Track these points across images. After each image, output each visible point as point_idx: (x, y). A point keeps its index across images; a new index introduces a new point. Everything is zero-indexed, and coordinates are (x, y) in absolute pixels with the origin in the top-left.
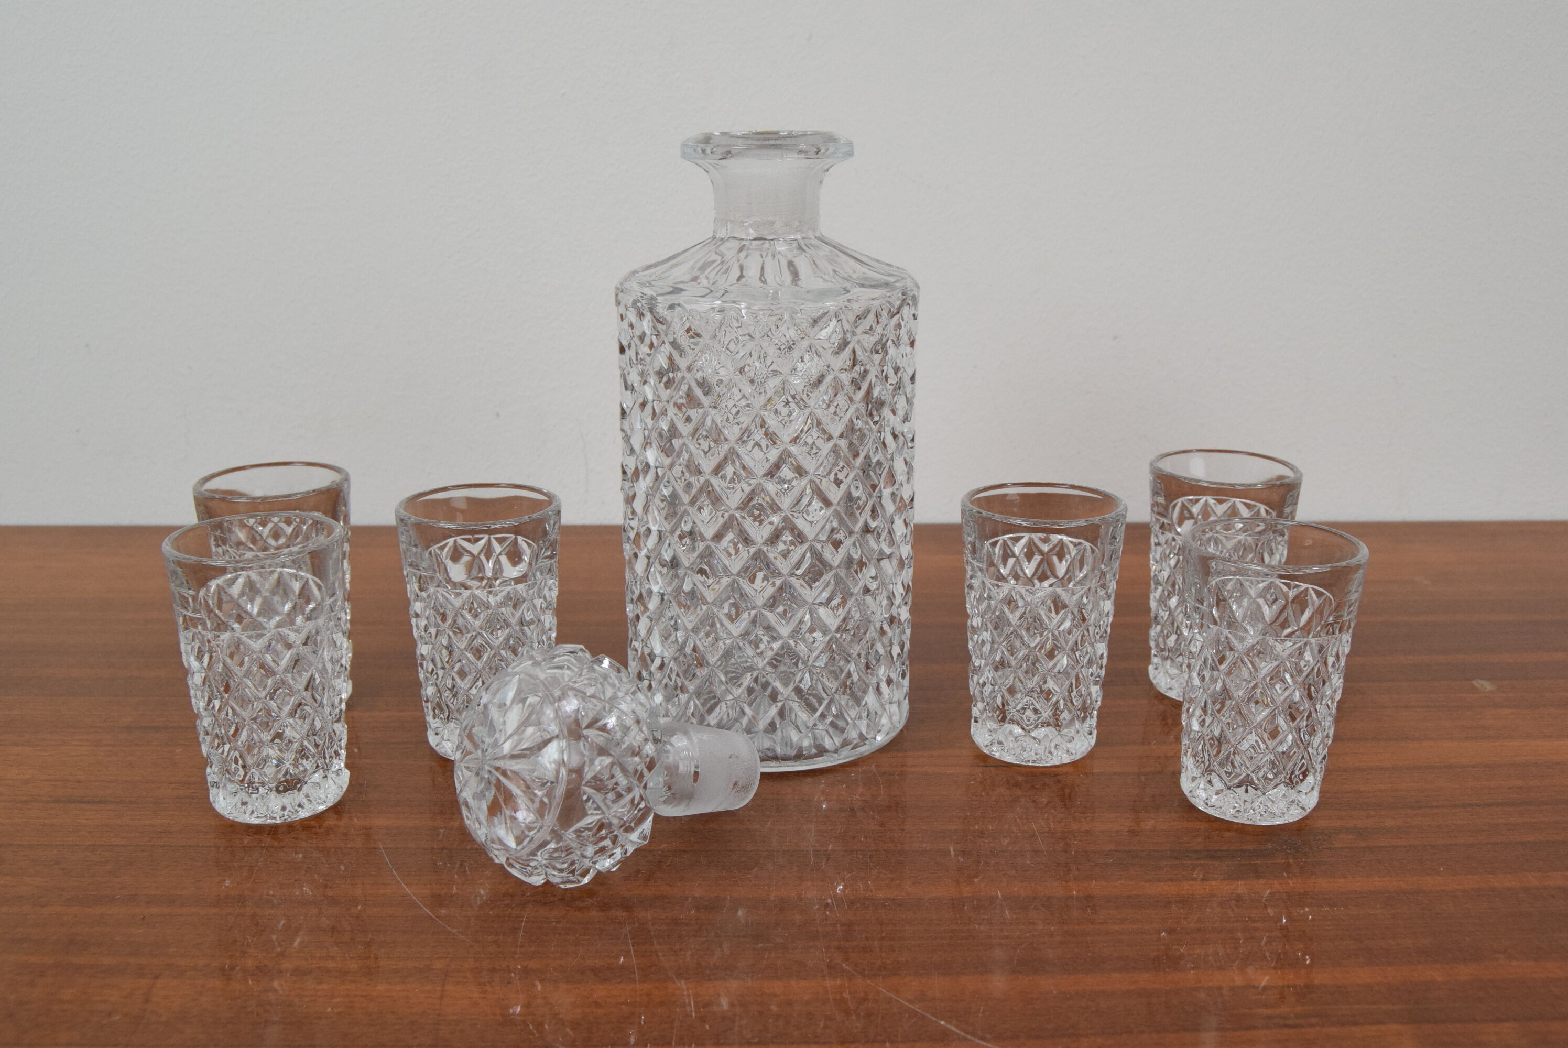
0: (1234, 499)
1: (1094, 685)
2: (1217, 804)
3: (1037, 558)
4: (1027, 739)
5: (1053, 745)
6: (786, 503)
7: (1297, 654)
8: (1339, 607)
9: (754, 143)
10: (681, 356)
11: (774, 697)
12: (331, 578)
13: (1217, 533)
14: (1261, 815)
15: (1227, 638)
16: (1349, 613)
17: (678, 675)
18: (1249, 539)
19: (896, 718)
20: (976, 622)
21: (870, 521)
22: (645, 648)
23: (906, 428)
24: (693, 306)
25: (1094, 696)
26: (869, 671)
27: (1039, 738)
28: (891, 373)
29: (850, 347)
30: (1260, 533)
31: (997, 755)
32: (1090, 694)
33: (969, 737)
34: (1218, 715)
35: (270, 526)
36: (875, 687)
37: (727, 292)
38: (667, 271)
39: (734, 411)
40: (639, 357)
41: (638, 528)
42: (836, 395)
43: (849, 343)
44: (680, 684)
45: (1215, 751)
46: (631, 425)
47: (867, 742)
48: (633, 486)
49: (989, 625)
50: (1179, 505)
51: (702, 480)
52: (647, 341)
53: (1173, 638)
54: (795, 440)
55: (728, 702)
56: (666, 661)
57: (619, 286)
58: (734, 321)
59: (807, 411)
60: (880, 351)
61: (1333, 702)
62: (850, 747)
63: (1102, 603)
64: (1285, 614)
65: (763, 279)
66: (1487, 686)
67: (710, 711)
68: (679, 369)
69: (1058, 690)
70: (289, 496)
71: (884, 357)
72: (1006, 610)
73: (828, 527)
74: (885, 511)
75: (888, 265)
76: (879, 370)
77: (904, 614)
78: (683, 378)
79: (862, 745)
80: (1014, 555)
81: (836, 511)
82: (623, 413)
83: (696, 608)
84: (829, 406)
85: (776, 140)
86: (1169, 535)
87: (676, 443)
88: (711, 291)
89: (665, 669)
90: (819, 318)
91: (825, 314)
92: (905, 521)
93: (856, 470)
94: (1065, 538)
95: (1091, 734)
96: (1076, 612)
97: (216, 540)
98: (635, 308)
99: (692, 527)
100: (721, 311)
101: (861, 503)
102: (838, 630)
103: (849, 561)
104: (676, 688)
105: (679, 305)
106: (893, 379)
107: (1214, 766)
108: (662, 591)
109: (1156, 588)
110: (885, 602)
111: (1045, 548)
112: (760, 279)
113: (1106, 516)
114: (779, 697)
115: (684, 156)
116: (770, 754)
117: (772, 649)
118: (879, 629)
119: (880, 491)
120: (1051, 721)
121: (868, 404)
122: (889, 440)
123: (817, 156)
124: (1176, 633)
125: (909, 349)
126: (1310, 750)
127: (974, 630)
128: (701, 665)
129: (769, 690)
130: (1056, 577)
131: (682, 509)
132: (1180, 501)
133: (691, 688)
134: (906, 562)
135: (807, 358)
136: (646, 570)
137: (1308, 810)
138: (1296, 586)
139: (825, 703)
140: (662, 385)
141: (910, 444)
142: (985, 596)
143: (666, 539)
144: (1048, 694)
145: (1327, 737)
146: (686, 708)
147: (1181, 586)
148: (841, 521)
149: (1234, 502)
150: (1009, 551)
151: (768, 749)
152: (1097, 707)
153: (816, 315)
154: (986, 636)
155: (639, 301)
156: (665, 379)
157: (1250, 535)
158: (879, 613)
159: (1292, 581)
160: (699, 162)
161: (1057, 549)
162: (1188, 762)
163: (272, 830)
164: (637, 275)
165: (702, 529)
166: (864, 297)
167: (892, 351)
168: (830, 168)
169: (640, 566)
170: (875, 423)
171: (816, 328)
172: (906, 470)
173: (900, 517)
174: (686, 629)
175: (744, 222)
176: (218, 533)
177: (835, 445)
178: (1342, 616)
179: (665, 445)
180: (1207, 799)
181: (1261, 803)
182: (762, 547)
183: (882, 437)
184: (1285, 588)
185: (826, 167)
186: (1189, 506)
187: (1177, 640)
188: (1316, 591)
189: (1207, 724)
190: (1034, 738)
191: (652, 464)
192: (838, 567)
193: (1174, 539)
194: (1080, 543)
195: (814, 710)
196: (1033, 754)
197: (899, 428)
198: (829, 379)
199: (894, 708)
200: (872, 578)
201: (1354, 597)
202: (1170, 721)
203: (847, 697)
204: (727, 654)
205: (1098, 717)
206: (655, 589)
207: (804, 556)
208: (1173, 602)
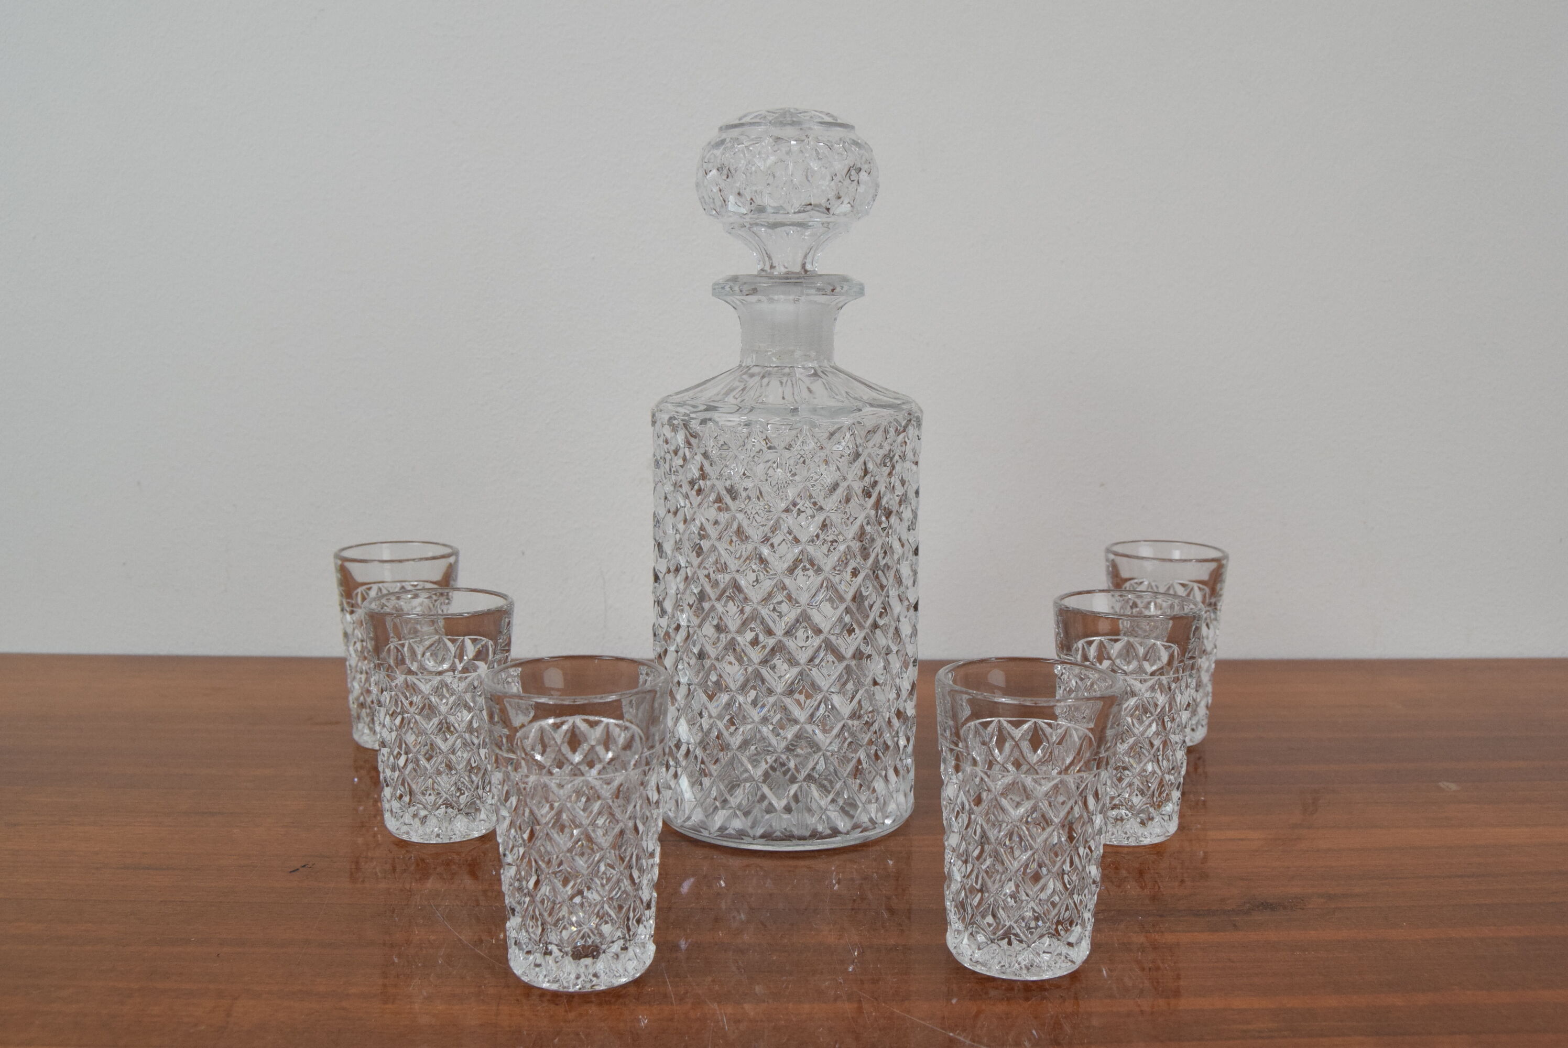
9: (778, 281)
21: (878, 619)
28: (898, 484)
52: (681, 453)
57: (654, 408)
62: (860, 830)
66: (1453, 787)
75: (895, 392)
78: (713, 486)
85: (798, 278)
88: (740, 408)
91: (839, 429)
98: (670, 426)
106: (899, 491)
115: (715, 294)
118: (887, 720)
119: (888, 592)
123: (833, 294)
153: (832, 429)
155: (675, 419)
156: (696, 487)
160: (728, 299)
164: (671, 398)
168: (843, 306)
175: (767, 352)
182: (782, 639)
185: (840, 305)
206: (684, 680)
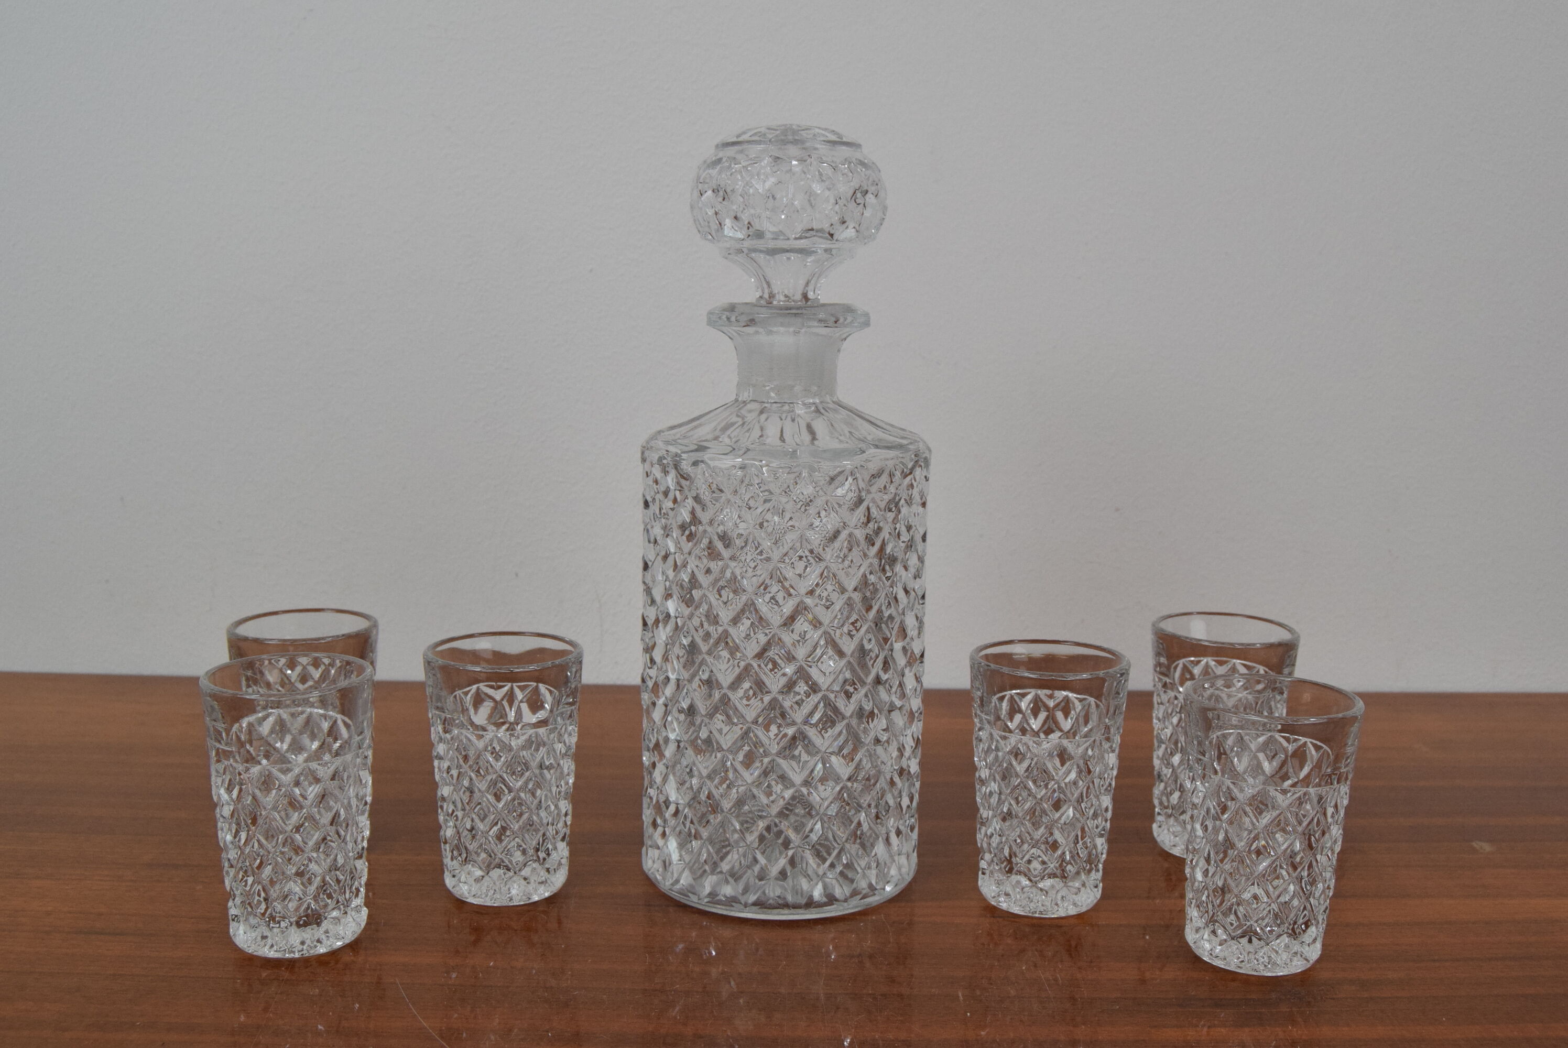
0: (1235, 661)
1: (1100, 837)
2: (1221, 955)
3: (1043, 715)
4: (1034, 890)
5: (1059, 897)
6: (801, 653)
7: (1297, 805)
8: (1337, 759)
9: (778, 311)
10: (703, 509)
11: (787, 844)
12: (360, 720)
13: (1217, 689)
14: (1265, 966)
15: (1228, 788)
16: (1346, 766)
17: (692, 822)
18: (1250, 697)
19: (904, 870)
20: (984, 773)
21: (881, 673)
22: (660, 795)
23: (916, 585)
24: (717, 463)
25: (1099, 848)
26: (879, 821)
27: (1046, 888)
29: (865, 504)
30: (1259, 692)
31: (1004, 906)
32: (1095, 847)
33: (976, 889)
34: (1221, 865)
35: (299, 669)
36: (885, 838)
37: (748, 450)
38: (692, 429)
39: (752, 565)
40: (662, 512)
41: (657, 677)
42: (850, 550)
43: (864, 500)
44: (693, 831)
45: (1218, 901)
46: (653, 576)
47: (876, 892)
48: (654, 636)
49: (997, 777)
50: (1181, 666)
51: (720, 629)
52: (671, 496)
53: (1176, 795)
54: (811, 593)
55: (740, 849)
56: (681, 808)
57: (644, 445)
58: (755, 477)
59: (823, 565)
60: (893, 509)
61: (1333, 853)
62: (859, 897)
63: (1106, 755)
64: (1284, 769)
65: (782, 439)
66: (1487, 847)
67: (722, 859)
68: (700, 523)
69: (1064, 842)
70: (319, 639)
71: (897, 516)
72: (1014, 763)
73: (841, 678)
74: (896, 665)
75: (901, 429)
76: (892, 527)
77: (914, 767)
78: (705, 531)
79: (872, 896)
80: (1020, 711)
81: (849, 662)
82: (646, 567)
83: (711, 755)
84: (843, 561)
85: (798, 308)
86: (1171, 694)
87: (696, 594)
88: (734, 449)
89: (680, 815)
90: (835, 476)
92: (915, 675)
93: (869, 623)
94: (1070, 695)
95: (1096, 887)
96: (1081, 762)
97: (248, 679)
98: (660, 465)
99: (710, 677)
100: (743, 467)
101: (873, 655)
102: (849, 779)
103: (860, 713)
104: (690, 834)
105: (702, 461)
106: (905, 537)
107: (1218, 916)
108: (679, 739)
109: (1159, 747)
110: (895, 754)
111: (1051, 704)
112: (780, 439)
113: (1110, 670)
114: (792, 845)
115: (711, 323)
116: (781, 902)
117: (783, 797)
118: (889, 780)
119: (892, 644)
120: (1059, 872)
121: (881, 559)
122: (901, 595)
123: (836, 325)
124: (1180, 790)
125: (921, 509)
126: (1312, 900)
127: (983, 782)
128: (714, 811)
129: (783, 837)
130: (1061, 730)
131: (700, 658)
132: (1181, 662)
133: (705, 834)
134: (916, 715)
135: (823, 514)
136: (664, 717)
137: (1311, 962)
138: (1296, 740)
139: (835, 853)
140: (684, 538)
141: (921, 602)
142: (993, 747)
143: (684, 687)
144: (1055, 846)
145: (1329, 888)
146: (699, 855)
147: (1184, 744)
148: (853, 671)
149: (1234, 664)
150: (1016, 706)
151: (779, 897)
152: (1102, 861)
153: (832, 473)
154: (994, 786)
155: (665, 458)
156: (687, 532)
157: (1250, 693)
158: (889, 764)
159: (1292, 734)
160: (724, 329)
161: (1063, 704)
162: (1193, 913)
163: (290, 964)
164: (662, 434)
165: (721, 678)
166: (877, 458)
167: (904, 510)
168: (847, 337)
169: (657, 715)
170: (888, 578)
171: (833, 486)
172: (917, 625)
173: (911, 671)
174: (701, 776)
175: (765, 386)
176: (249, 673)
177: (849, 598)
178: (1340, 768)
179: (686, 596)
180: (1211, 950)
181: (1264, 954)
183: (894, 593)
184: (1285, 744)
185: (844, 336)
186: (1191, 668)
187: (1180, 797)
188: (1315, 745)
189: (1210, 875)
190: (1041, 890)
191: (672, 614)
192: (851, 716)
193: (1176, 698)
194: (1085, 699)
195: (824, 860)
196: (1040, 905)
197: (911, 584)
198: (844, 535)
199: (903, 860)
200: (884, 730)
201: (1349, 750)
202: (1174, 878)
203: (857, 846)
204: (740, 803)
205: (1103, 870)
206: (672, 736)
207: (816, 707)
208: (1176, 759)
